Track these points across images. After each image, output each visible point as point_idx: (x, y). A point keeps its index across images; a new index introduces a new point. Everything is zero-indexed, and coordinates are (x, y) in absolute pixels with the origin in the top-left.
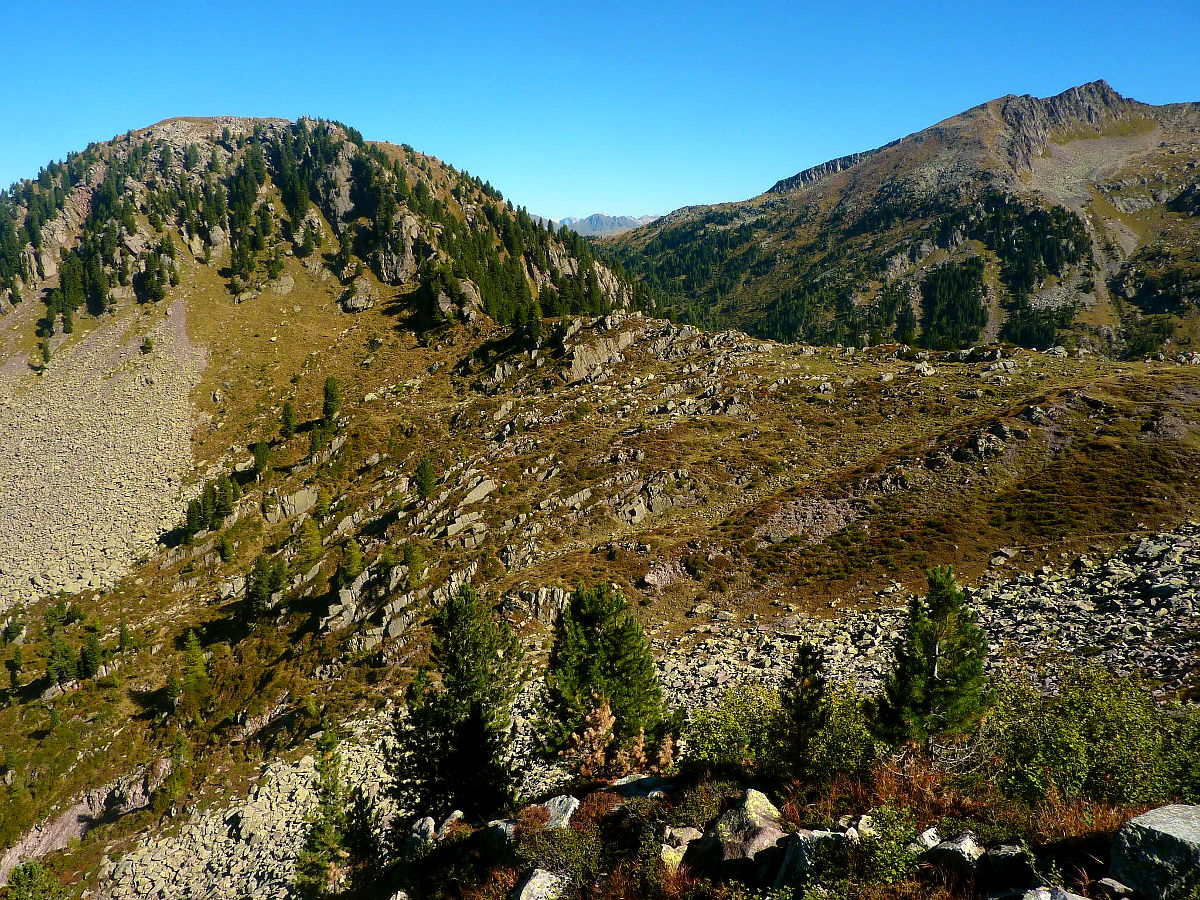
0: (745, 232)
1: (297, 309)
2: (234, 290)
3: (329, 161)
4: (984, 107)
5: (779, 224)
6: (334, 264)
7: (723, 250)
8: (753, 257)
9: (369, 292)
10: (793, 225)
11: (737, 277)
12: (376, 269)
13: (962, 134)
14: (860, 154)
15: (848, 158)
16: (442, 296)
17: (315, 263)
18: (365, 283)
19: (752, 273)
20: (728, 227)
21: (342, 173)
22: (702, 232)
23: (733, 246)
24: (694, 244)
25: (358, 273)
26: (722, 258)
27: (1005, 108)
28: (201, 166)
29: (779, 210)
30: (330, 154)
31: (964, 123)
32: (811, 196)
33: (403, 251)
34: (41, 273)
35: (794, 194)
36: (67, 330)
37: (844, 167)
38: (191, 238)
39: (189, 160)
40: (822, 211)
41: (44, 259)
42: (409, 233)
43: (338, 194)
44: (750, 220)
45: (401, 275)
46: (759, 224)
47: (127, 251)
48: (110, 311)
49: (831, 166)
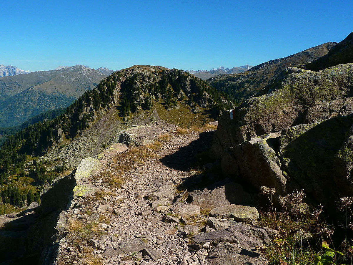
0: (242, 84)
1: (183, 112)
2: (167, 108)
3: (185, 80)
4: (321, 46)
5: (254, 82)
6: (189, 103)
7: (235, 90)
8: (245, 93)
9: (198, 109)
10: (258, 82)
11: (240, 99)
12: (199, 104)
13: (314, 55)
14: (280, 59)
15: (276, 60)
16: (220, 111)
17: (183, 103)
18: (197, 107)
19: (245, 98)
20: (236, 82)
21: (188, 83)
22: (227, 84)
23: (238, 89)
24: (225, 87)
25: (195, 105)
26: (235, 93)
27: (328, 46)
28: (152, 79)
29: (254, 77)
30: (185, 78)
31: (315, 51)
32: (265, 72)
33: (206, 101)
34: (114, 102)
35: (258, 72)
36: (128, 115)
37: (275, 63)
38: (152, 96)
39: (149, 78)
40: (268, 78)
41: (115, 99)
42: (207, 97)
43: (188, 88)
44: (244, 80)
45: (205, 106)
46: (247, 82)
47: (140, 98)
48: (137, 112)
49: (271, 62)
